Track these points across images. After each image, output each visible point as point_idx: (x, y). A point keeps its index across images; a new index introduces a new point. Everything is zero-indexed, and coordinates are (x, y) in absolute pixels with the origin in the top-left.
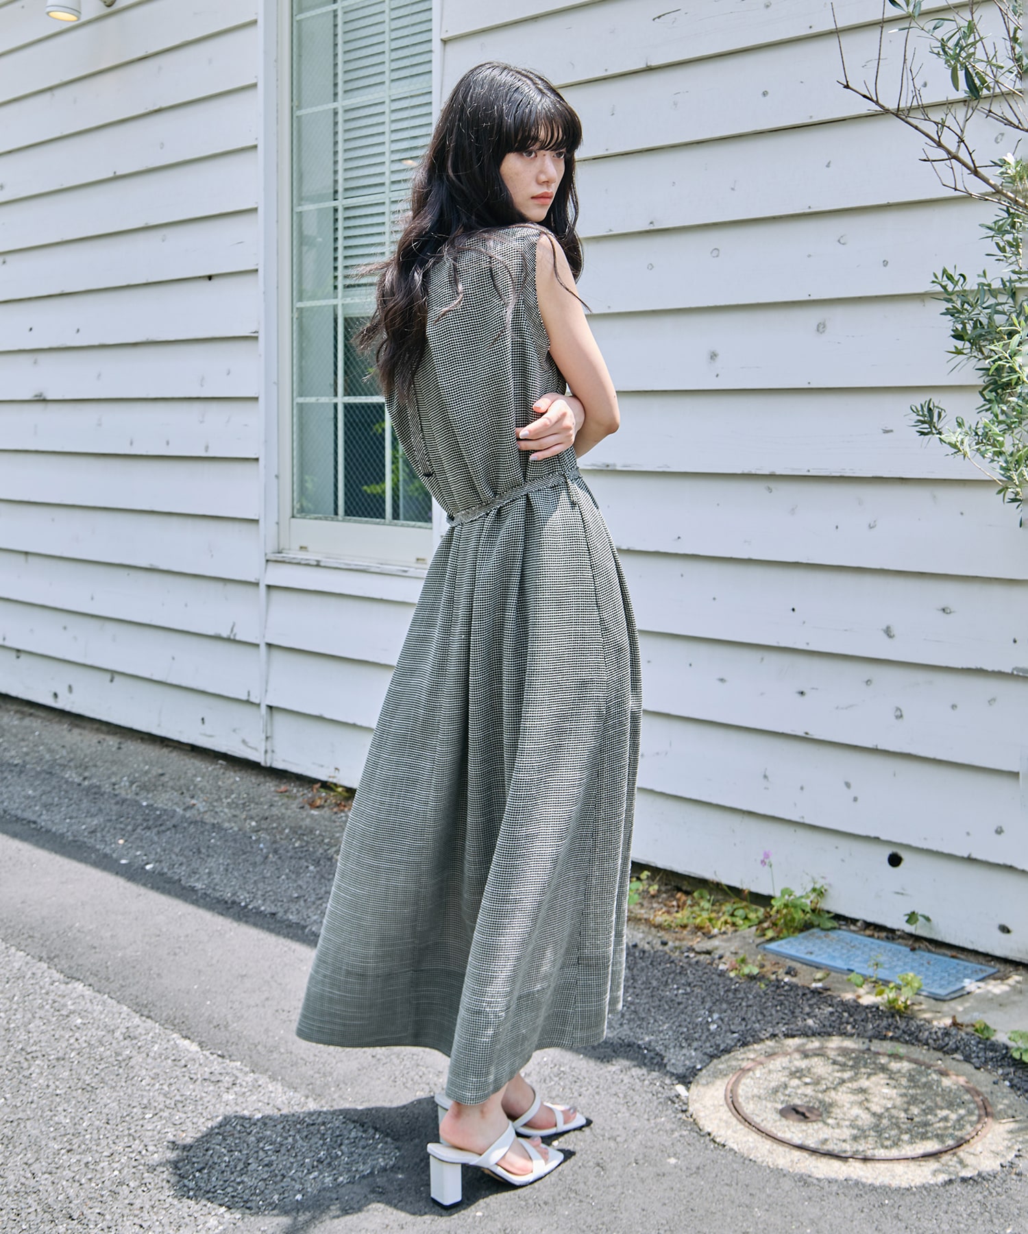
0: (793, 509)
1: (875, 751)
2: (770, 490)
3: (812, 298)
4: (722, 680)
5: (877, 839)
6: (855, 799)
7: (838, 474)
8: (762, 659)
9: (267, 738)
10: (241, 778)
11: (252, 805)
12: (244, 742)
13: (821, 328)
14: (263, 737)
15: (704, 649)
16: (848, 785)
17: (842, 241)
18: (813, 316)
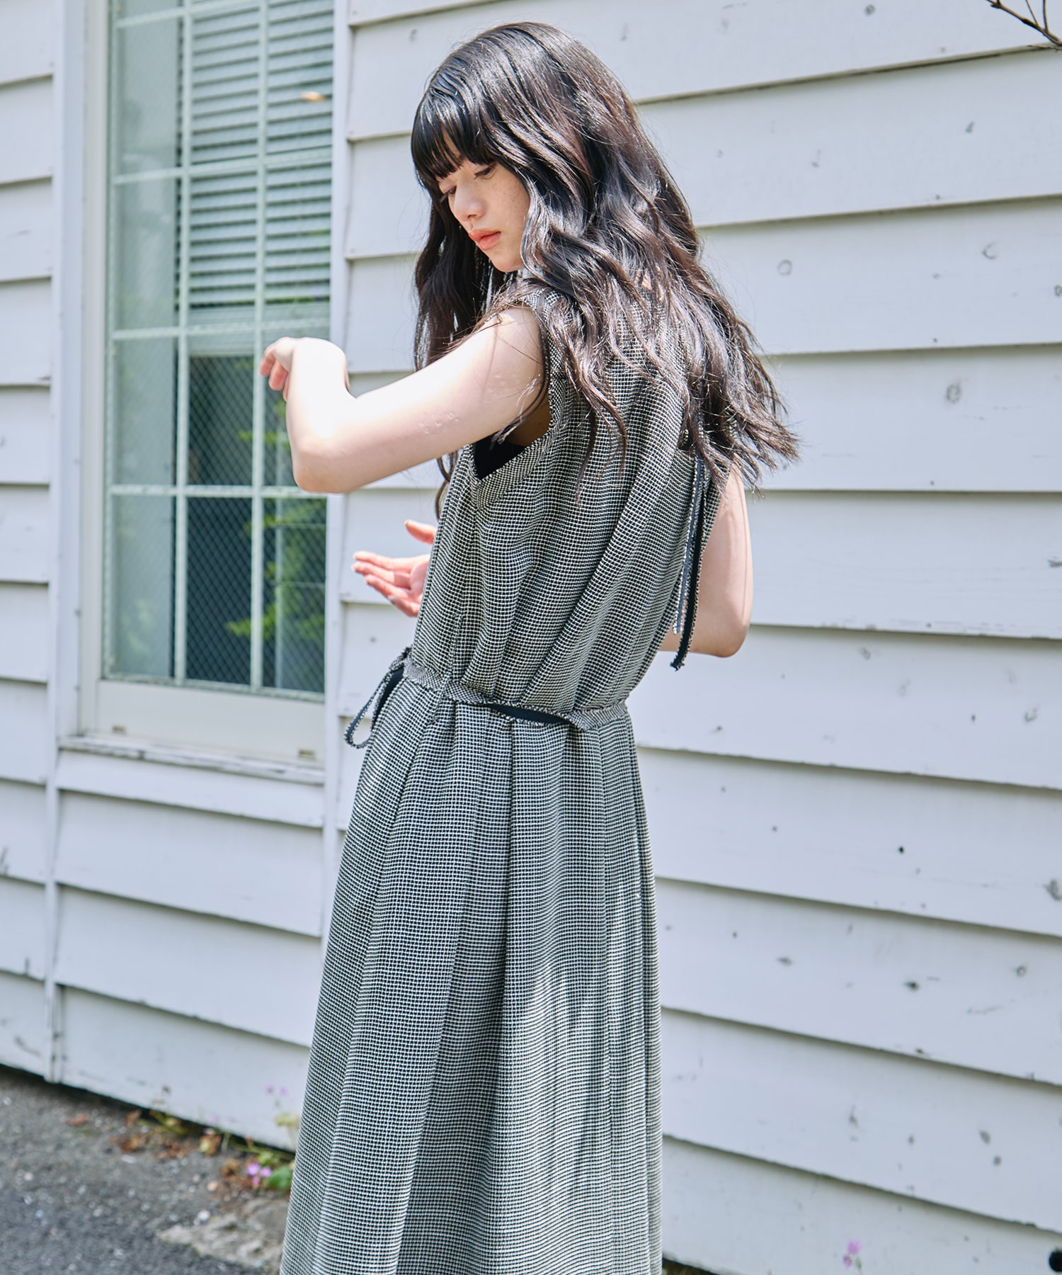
0: (903, 687)
1: (1029, 1083)
2: (866, 654)
3: (940, 344)
4: (785, 961)
5: (1031, 1227)
6: (997, 1161)
7: (976, 632)
8: (850, 929)
9: (56, 1036)
10: (14, 1100)
11: (29, 1146)
12: (19, 1042)
13: (953, 393)
14: (49, 1033)
15: (756, 911)
16: (985, 1137)
17: (989, 253)
18: (941, 374)
